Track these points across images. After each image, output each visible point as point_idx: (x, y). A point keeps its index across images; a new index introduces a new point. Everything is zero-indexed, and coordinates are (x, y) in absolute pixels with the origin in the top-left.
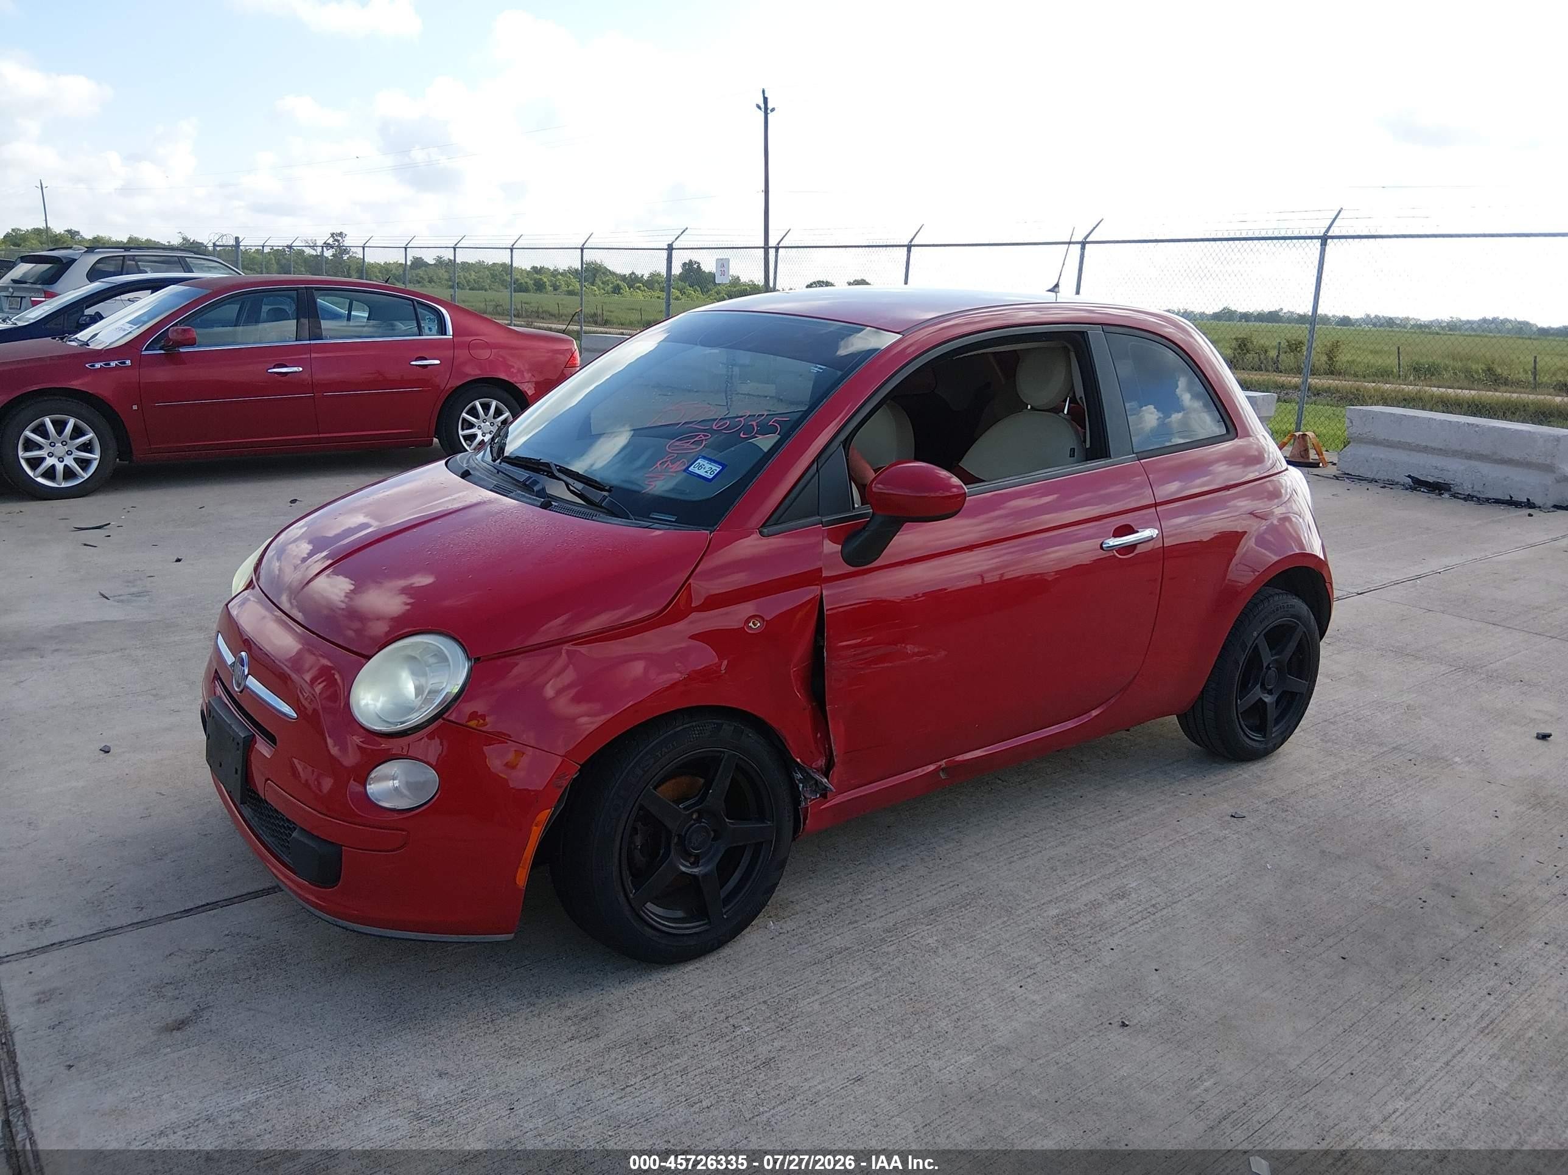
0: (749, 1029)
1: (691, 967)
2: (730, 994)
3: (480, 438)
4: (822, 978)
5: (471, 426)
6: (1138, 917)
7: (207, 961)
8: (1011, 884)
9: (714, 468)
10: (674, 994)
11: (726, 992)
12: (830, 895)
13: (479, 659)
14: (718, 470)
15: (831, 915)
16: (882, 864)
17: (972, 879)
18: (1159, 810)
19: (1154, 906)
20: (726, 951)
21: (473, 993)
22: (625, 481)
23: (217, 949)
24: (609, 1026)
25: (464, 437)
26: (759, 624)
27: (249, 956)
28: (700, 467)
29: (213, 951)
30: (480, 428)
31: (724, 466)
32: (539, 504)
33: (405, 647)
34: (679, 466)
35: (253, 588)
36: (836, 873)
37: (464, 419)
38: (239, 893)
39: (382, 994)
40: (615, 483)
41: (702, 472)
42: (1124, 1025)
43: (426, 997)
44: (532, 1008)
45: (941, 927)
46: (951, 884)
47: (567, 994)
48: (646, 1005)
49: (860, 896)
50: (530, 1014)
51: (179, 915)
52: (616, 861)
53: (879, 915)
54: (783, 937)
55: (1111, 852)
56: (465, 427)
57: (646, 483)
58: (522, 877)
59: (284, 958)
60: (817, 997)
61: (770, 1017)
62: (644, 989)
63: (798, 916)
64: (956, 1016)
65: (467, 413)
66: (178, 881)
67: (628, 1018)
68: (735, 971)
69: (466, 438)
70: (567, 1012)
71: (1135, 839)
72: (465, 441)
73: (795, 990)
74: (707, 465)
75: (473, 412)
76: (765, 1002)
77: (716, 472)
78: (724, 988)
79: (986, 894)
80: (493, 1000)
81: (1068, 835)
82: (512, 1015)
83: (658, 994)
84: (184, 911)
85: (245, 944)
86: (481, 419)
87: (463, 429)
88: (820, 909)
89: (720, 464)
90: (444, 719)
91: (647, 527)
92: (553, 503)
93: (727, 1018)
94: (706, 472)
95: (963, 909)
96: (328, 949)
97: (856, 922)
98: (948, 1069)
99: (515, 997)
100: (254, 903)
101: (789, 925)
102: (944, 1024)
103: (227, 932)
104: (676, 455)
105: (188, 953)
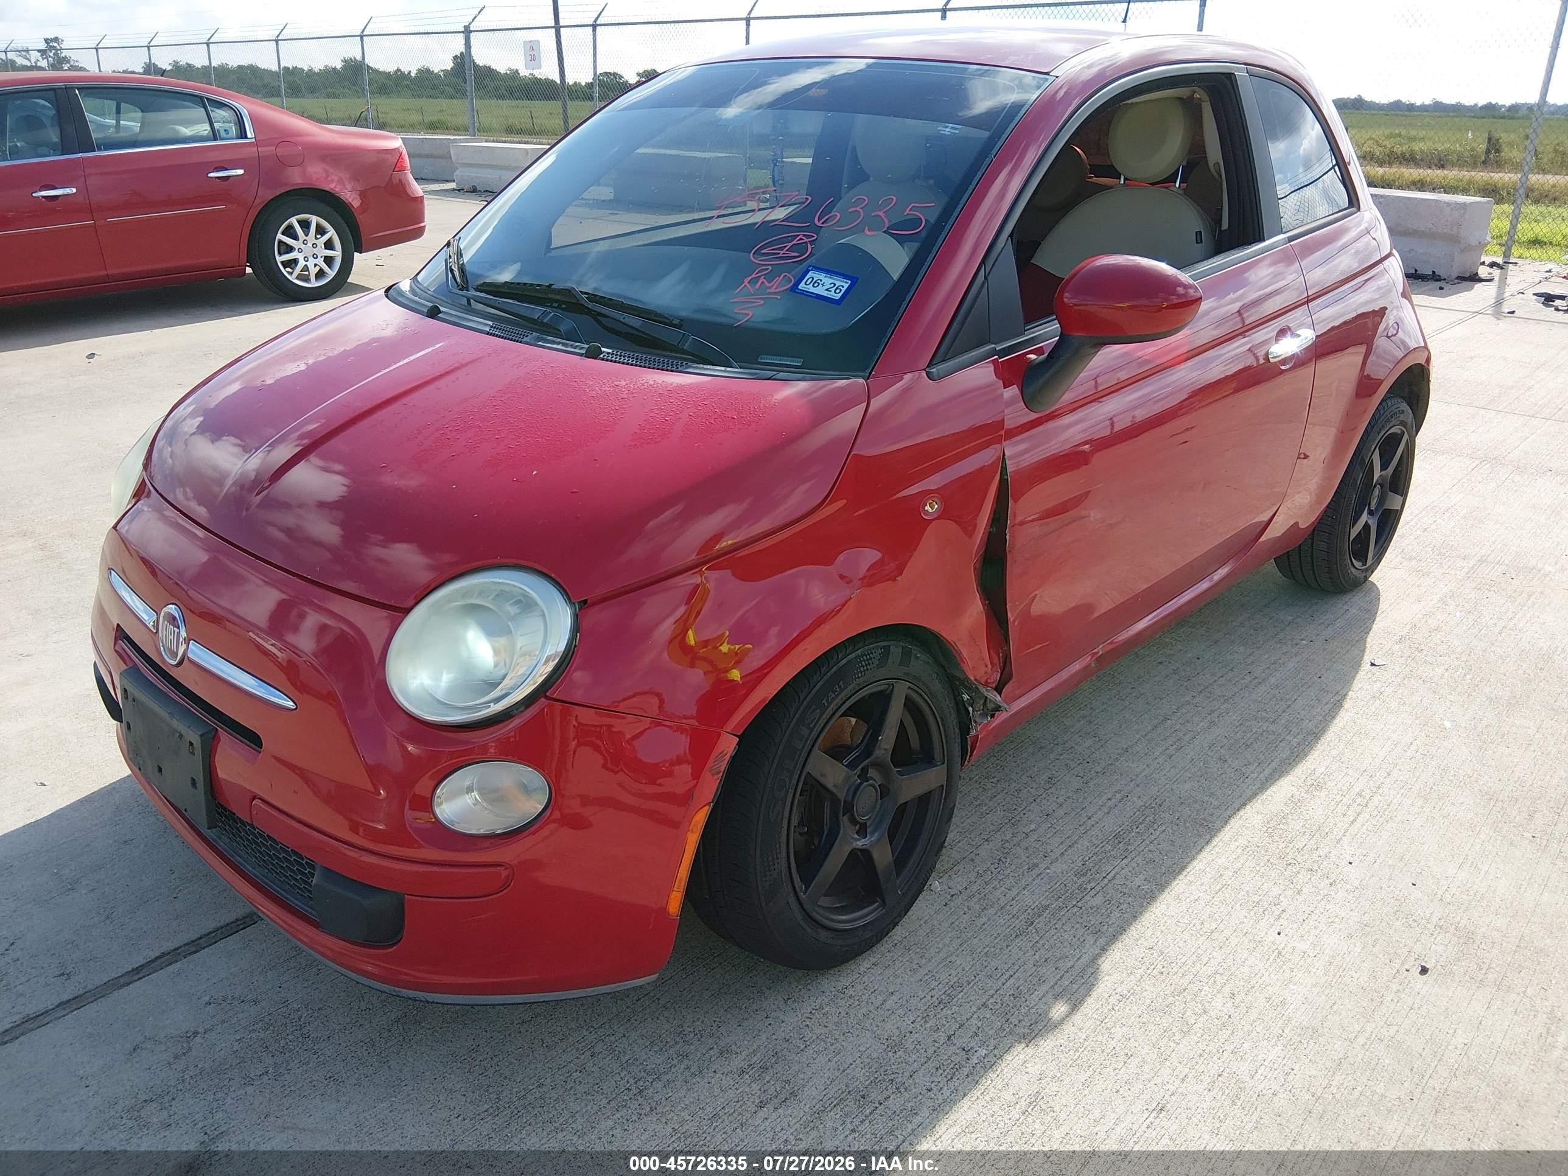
0: (985, 1052)
1: (866, 965)
2: (935, 999)
3: (301, 263)
4: (1037, 957)
5: (290, 249)
6: (1351, 813)
7: (194, 1053)
8: (1187, 786)
9: (838, 284)
10: (864, 1010)
11: (928, 997)
12: (985, 830)
13: (585, 602)
14: (846, 286)
15: (1000, 860)
16: (1025, 779)
17: (1138, 786)
18: (1291, 665)
19: (1359, 794)
20: (898, 933)
21: (596, 1050)
22: (698, 311)
23: (201, 1030)
24: (802, 1076)
25: (282, 263)
26: (936, 506)
27: (254, 1035)
28: (816, 284)
29: (196, 1033)
30: (300, 251)
31: (854, 281)
32: (583, 351)
33: (465, 594)
34: (781, 284)
35: (149, 495)
36: (976, 798)
37: (280, 242)
38: (204, 932)
39: (469, 1072)
40: (684, 314)
41: (820, 291)
42: (1424, 971)
43: (533, 1066)
44: (686, 1062)
45: (1139, 859)
46: (1118, 796)
47: (723, 1030)
48: (837, 1034)
49: (1021, 827)
50: (687, 1073)
51: (126, 979)
52: (784, 854)
53: (1058, 852)
54: (959, 900)
55: (1272, 728)
56: (282, 252)
57: (736, 311)
58: (675, 903)
59: (305, 1031)
60: (1045, 987)
61: (1002, 1029)
62: (822, 1008)
63: (961, 867)
64: (1227, 990)
65: (283, 233)
66: (108, 922)
67: (822, 1059)
68: (924, 961)
69: (286, 264)
70: (738, 1062)
71: (1288, 707)
72: (285, 268)
73: (1012, 980)
74: (827, 280)
75: (290, 232)
76: (984, 1005)
77: (843, 290)
78: (923, 991)
79: (1167, 803)
80: (627, 1057)
81: (1212, 711)
82: (665, 1078)
83: (843, 1013)
84: (133, 970)
85: (241, 1016)
86: (301, 240)
87: (280, 254)
88: (983, 852)
89: (846, 277)
90: (547, 697)
91: (769, 379)
92: (603, 349)
93: (949, 1038)
94: (827, 290)
95: (1151, 830)
96: (363, 1005)
97: (1036, 865)
98: (1260, 1072)
99: (656, 1048)
100: (231, 943)
101: (958, 882)
102: (1219, 1005)
103: (207, 998)
104: (770, 268)
105: (160, 1043)
